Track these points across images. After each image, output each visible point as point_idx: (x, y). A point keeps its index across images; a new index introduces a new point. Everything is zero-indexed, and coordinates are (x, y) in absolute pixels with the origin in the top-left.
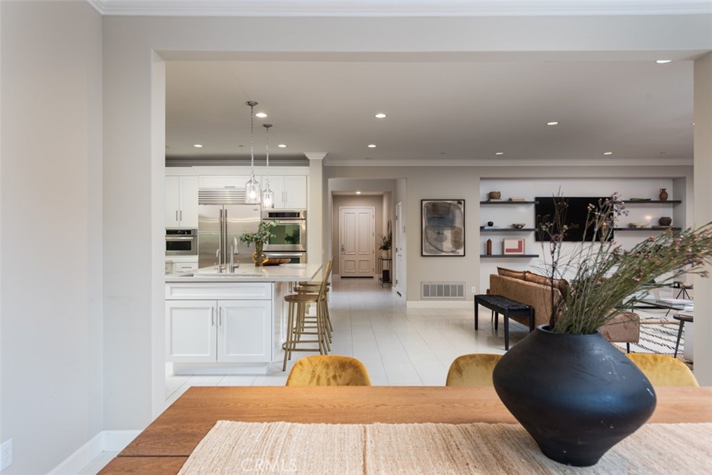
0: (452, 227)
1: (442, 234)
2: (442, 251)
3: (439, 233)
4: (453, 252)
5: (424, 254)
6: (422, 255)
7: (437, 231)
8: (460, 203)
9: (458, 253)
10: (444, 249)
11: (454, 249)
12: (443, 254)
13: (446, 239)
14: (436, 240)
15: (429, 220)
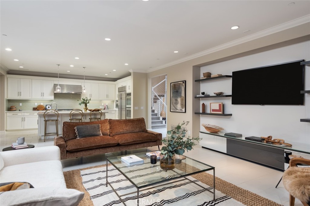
0: (181, 96)
1: (177, 100)
2: (177, 110)
3: (176, 100)
4: (181, 110)
5: (171, 111)
6: (170, 111)
7: (175, 99)
8: (183, 83)
9: (183, 111)
10: (178, 109)
11: (181, 109)
12: (177, 111)
13: (178, 103)
14: (175, 103)
15: (173, 93)
